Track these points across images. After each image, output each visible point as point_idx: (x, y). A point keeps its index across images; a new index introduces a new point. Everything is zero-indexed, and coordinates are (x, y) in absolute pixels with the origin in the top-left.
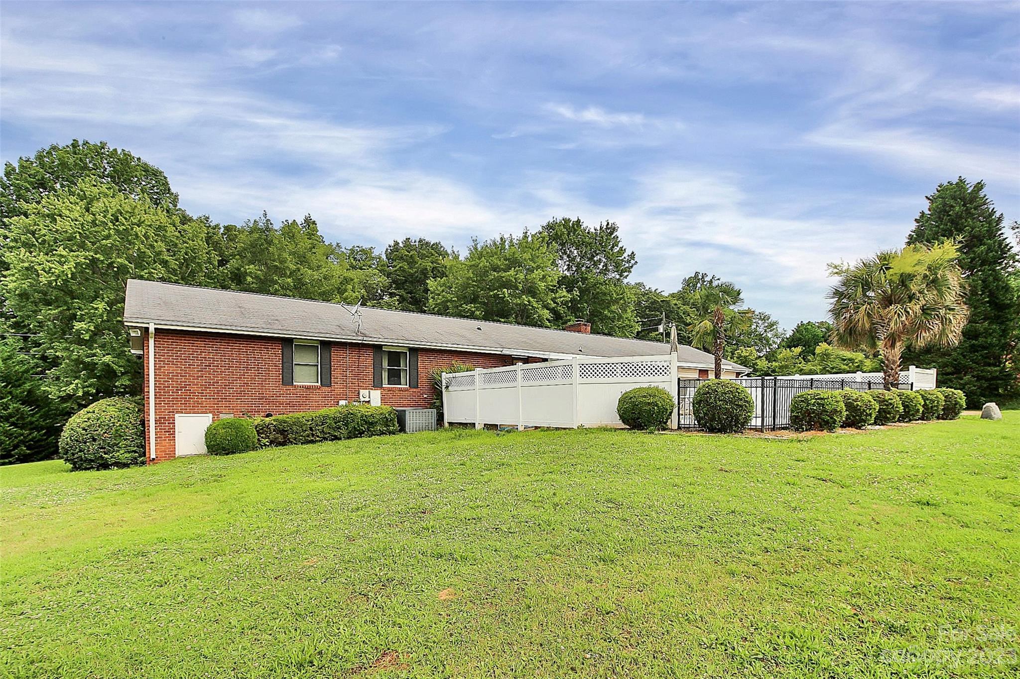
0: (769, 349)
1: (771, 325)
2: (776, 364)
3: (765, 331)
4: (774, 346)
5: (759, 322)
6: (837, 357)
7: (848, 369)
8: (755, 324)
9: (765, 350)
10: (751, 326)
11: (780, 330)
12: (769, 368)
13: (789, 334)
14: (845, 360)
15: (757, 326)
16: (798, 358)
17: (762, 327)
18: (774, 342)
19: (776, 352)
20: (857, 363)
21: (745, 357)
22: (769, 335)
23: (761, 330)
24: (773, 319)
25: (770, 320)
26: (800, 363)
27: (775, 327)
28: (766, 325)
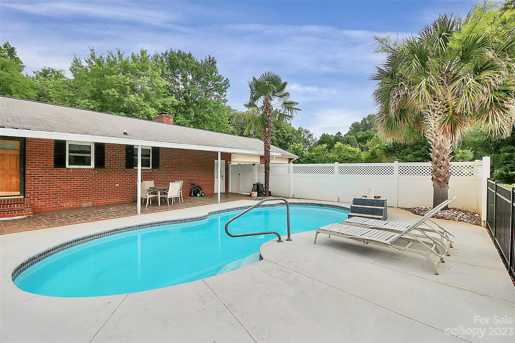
0: (310, 146)
1: (310, 135)
2: (314, 153)
3: (308, 138)
4: (312, 145)
5: (305, 134)
6: (346, 150)
7: (353, 157)
8: (303, 135)
9: (307, 147)
10: (301, 136)
11: (314, 138)
12: (310, 156)
13: (318, 139)
14: (350, 152)
15: (304, 135)
16: (326, 150)
17: (306, 136)
18: (311, 143)
19: (312, 148)
20: (357, 153)
21: (297, 149)
22: (309, 140)
23: (306, 137)
24: (311, 132)
25: (310, 133)
26: (326, 153)
27: (312, 136)
28: (308, 135)
